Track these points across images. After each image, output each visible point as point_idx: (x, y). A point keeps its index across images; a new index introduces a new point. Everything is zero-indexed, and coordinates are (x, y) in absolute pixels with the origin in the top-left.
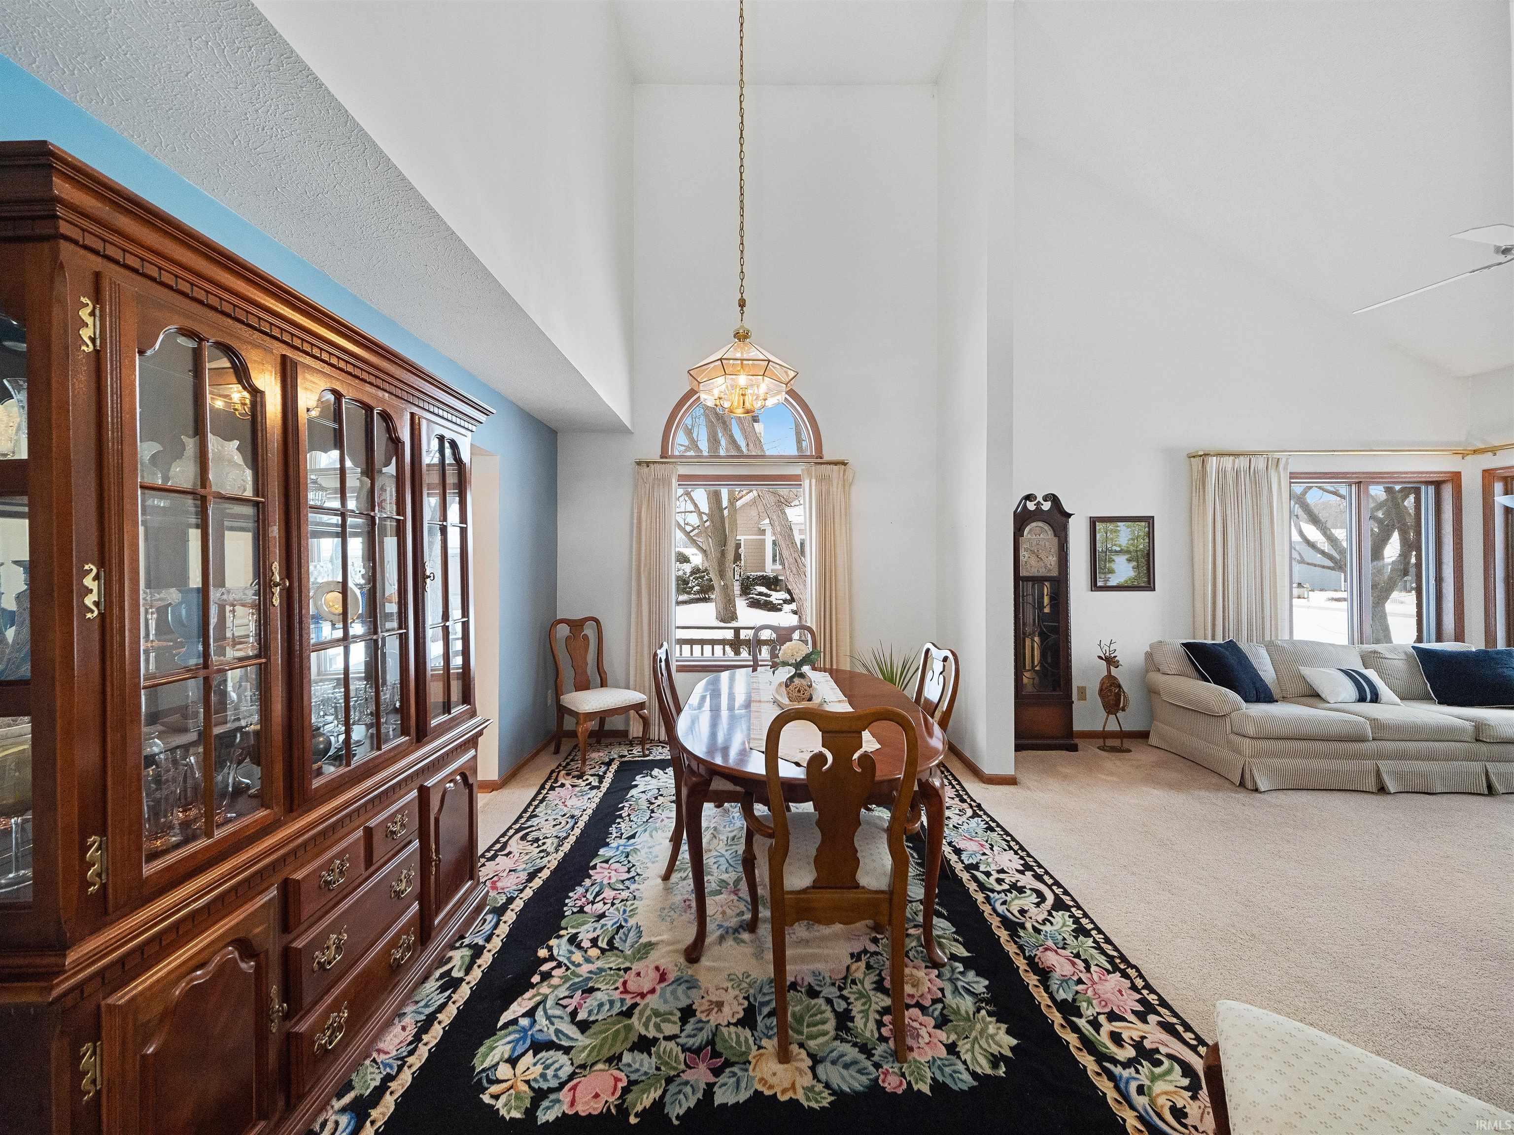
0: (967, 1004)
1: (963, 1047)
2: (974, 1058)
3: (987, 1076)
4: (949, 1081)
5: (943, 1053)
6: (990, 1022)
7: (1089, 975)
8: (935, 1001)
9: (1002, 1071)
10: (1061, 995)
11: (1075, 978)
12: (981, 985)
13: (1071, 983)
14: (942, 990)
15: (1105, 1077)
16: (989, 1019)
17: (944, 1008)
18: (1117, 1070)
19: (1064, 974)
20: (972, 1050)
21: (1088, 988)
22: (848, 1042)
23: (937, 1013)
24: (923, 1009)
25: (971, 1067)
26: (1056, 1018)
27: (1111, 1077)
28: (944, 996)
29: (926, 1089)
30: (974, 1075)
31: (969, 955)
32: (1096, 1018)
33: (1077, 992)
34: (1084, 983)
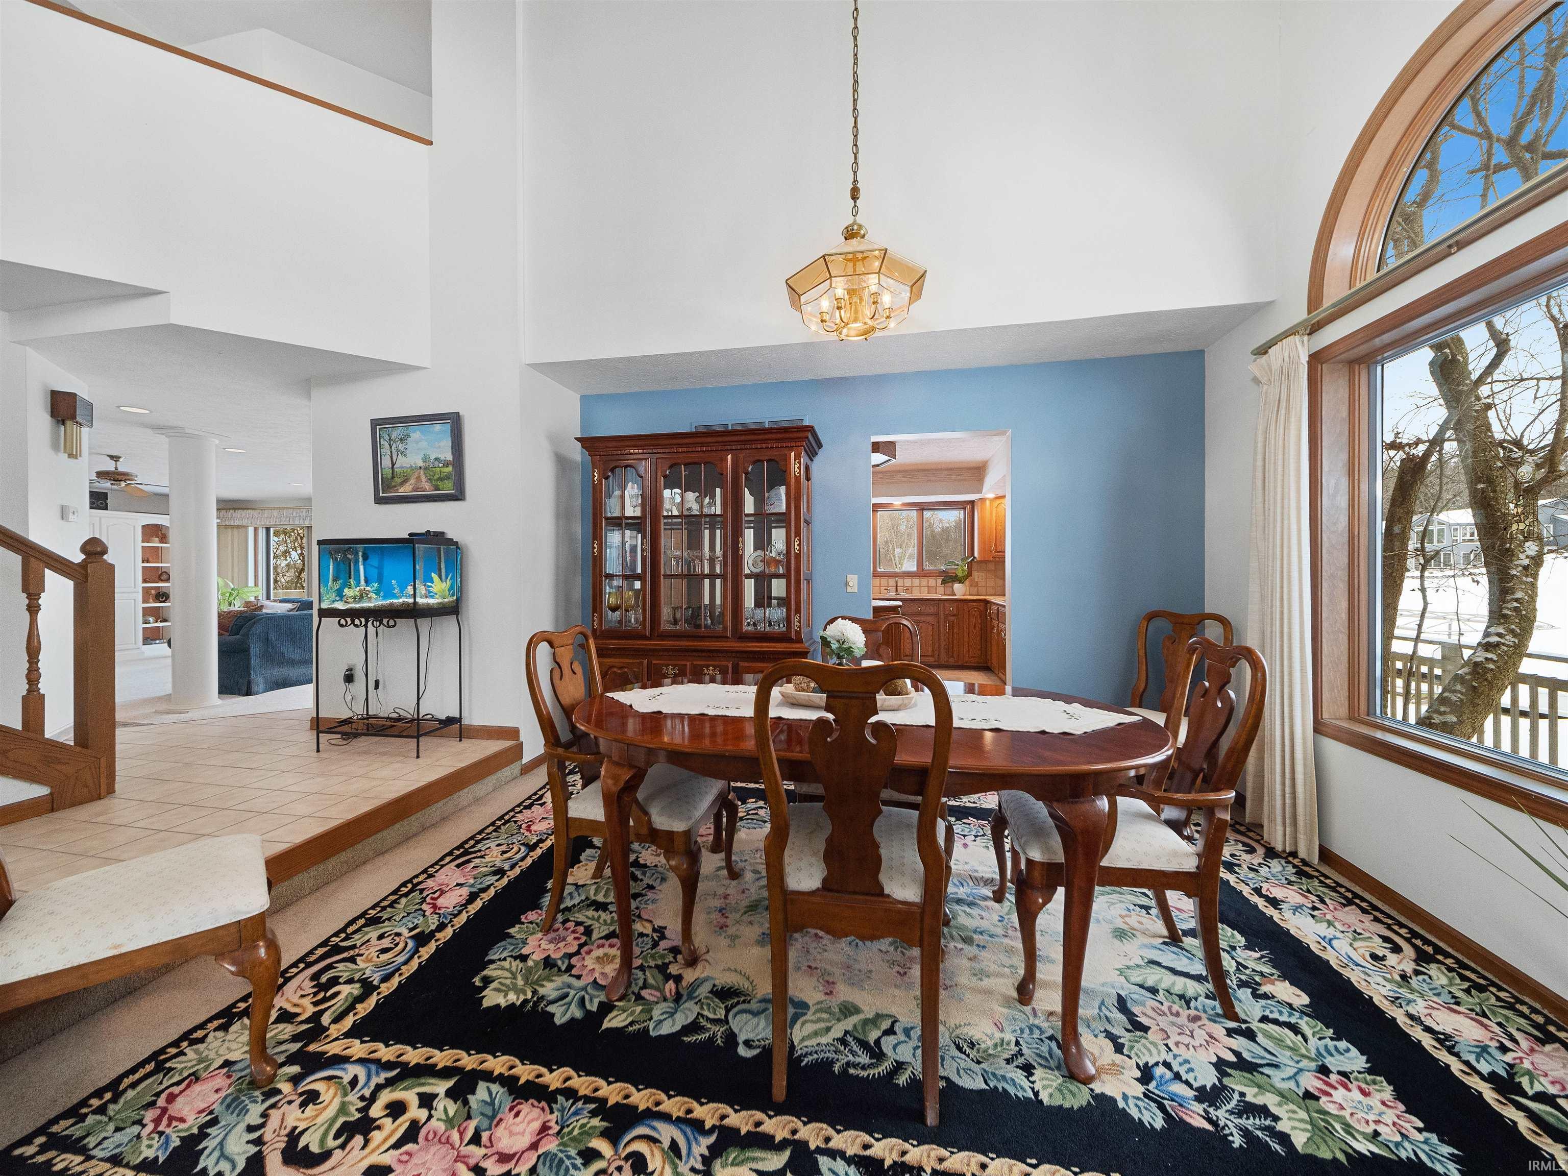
0: (549, 989)
1: (516, 965)
2: (503, 968)
3: (484, 969)
4: (503, 943)
5: (525, 951)
6: (518, 999)
7: (472, 1162)
8: (570, 967)
9: (477, 981)
10: (482, 1091)
11: (485, 1136)
12: (561, 1015)
13: (485, 1123)
14: (579, 977)
15: (422, 1063)
16: (522, 998)
17: (559, 969)
18: (384, 1075)
19: (503, 1125)
20: (509, 970)
21: (461, 1139)
22: (579, 904)
23: (559, 963)
24: (570, 956)
25: (499, 963)
26: (469, 1061)
27: (388, 1066)
28: (571, 975)
29: (512, 931)
30: (493, 962)
31: (604, 1027)
32: (430, 1108)
33: (469, 1117)
34: (469, 1143)
